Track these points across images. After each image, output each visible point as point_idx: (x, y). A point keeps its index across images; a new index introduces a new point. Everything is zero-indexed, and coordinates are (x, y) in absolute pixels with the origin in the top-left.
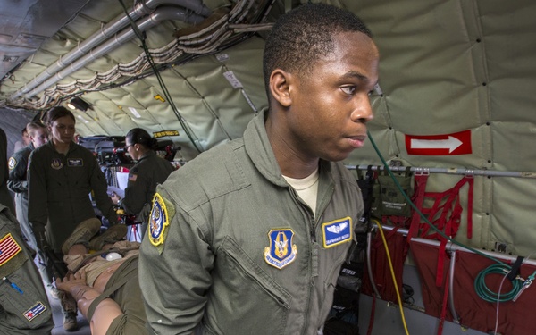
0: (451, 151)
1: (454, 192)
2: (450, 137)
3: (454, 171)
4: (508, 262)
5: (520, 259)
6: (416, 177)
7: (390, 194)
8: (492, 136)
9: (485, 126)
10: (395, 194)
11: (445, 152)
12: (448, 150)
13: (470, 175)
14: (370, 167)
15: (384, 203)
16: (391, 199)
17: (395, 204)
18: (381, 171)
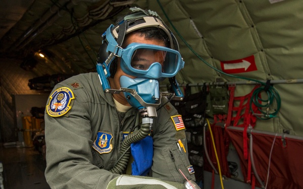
0: (246, 69)
2: (243, 61)
3: (250, 82)
6: (229, 88)
7: (216, 100)
9: (261, 52)
10: (219, 100)
11: (242, 70)
12: (244, 69)
13: (259, 84)
14: (205, 84)
15: (214, 106)
16: (217, 103)
17: (219, 106)
18: (211, 86)
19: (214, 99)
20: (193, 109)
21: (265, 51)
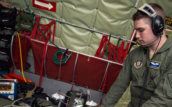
0: (49, 9)
1: (49, 26)
3: (50, 18)
4: (64, 50)
5: (67, 49)
6: (36, 17)
7: (24, 21)
8: (63, 7)
9: (61, 3)
10: (26, 22)
11: (47, 9)
13: (55, 21)
15: (22, 25)
16: (25, 23)
17: (26, 26)
18: (22, 11)
19: (23, 20)
20: (4, 22)
21: (63, 3)
